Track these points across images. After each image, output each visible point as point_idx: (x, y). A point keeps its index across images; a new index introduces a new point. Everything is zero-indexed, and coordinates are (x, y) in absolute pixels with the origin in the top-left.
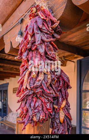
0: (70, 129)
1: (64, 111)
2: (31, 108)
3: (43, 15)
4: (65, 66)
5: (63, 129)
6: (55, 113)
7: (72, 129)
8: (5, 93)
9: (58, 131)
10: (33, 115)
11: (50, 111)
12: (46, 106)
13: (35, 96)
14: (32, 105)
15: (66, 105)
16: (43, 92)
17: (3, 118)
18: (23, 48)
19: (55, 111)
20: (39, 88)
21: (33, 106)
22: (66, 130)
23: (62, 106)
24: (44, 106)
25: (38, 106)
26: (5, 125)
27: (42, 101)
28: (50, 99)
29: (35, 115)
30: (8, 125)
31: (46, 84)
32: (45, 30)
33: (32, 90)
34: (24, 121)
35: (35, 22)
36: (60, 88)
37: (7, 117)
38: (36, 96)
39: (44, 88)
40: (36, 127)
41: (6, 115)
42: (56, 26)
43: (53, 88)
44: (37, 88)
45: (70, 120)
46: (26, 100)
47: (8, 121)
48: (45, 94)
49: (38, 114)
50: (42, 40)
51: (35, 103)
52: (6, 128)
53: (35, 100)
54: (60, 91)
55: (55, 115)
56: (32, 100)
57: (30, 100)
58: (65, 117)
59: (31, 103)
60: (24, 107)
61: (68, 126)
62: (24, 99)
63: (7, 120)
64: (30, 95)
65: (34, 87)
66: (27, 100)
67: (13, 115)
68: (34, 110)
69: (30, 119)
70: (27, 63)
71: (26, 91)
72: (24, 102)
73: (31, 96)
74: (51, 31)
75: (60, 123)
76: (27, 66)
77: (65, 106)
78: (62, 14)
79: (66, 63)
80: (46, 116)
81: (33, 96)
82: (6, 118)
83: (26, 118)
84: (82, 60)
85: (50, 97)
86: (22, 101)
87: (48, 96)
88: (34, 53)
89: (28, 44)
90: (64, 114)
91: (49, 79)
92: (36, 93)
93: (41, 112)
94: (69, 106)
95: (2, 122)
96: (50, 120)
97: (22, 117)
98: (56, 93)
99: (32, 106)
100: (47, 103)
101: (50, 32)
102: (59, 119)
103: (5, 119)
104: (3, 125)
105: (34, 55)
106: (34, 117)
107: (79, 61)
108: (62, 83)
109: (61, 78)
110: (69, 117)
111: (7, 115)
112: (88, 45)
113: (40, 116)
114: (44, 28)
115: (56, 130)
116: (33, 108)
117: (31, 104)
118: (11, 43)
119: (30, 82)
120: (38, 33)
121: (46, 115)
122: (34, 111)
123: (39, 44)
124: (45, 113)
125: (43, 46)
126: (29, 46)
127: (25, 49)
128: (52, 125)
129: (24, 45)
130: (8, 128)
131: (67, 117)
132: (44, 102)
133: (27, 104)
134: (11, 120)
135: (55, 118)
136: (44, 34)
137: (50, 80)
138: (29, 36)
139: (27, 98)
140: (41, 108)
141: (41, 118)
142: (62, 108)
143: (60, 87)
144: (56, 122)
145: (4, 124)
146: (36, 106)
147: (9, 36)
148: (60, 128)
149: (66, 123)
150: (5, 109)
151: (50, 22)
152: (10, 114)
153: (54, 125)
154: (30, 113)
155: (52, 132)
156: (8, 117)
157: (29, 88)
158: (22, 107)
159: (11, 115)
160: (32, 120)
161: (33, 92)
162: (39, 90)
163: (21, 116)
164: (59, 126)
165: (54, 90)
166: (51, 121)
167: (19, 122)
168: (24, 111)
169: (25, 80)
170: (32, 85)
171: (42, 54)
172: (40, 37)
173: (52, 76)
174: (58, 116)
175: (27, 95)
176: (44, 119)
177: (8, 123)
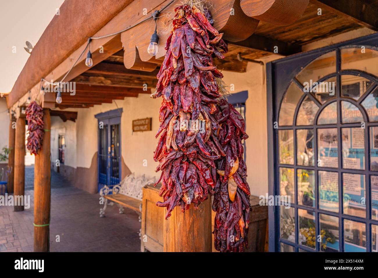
0: (248, 210)
1: (236, 180)
2: (179, 180)
3: (196, 25)
4: (245, 71)
5: (235, 212)
6: (221, 183)
7: (251, 210)
8: (113, 130)
9: (226, 216)
10: (183, 193)
11: (211, 183)
12: (204, 175)
13: (186, 159)
14: (182, 174)
15: (240, 169)
16: (199, 152)
17: (112, 188)
18: (165, 80)
19: (220, 180)
20: (192, 147)
21: (183, 177)
22: (240, 213)
23: (233, 171)
24: (201, 176)
25: (190, 177)
26: (118, 203)
27: (197, 168)
28: (210, 163)
29: (187, 192)
30: (124, 204)
31: (204, 139)
32: (199, 50)
33: (180, 150)
34: (167, 202)
35: (183, 38)
36: (228, 140)
37: (120, 186)
38: (188, 160)
39: (201, 146)
40: (187, 212)
41: (118, 182)
42: (218, 41)
43: (215, 144)
44: (189, 147)
45: (248, 195)
46: (170, 167)
47: (123, 195)
48: (202, 156)
49: (190, 190)
50: (195, 67)
51: (186, 171)
52: (120, 210)
53: (185, 168)
54: (229, 143)
55: (220, 187)
56: (180, 167)
57: (177, 167)
58: (237, 190)
59: (179, 172)
60: (168, 179)
61: (244, 206)
62: (168, 165)
63: (120, 192)
64: (177, 159)
65: (183, 146)
66: (172, 166)
67: (135, 181)
68: (184, 184)
69: (179, 199)
70: (171, 105)
71: (171, 152)
72: (168, 171)
73: (179, 161)
74: (210, 51)
75: (230, 201)
76: (171, 111)
77: (238, 171)
78: (226, 23)
79: (246, 65)
80: (204, 193)
81: (182, 160)
82: (117, 188)
83: (171, 198)
84: (275, 63)
85: (211, 160)
86: (163, 169)
87: (207, 159)
88: (181, 87)
89: (172, 74)
90: (236, 185)
91: (208, 129)
92: (187, 155)
93: (195, 187)
94: (245, 170)
95: (109, 198)
96: (213, 197)
97: (164, 196)
98: (220, 152)
99: (180, 178)
100: (206, 170)
101: (207, 53)
102: (228, 195)
103: (116, 190)
104: (112, 204)
105: (183, 91)
106: (185, 195)
107: (271, 64)
108: (232, 131)
109: (229, 120)
110: (245, 190)
111: (121, 183)
112: (287, 32)
113: (194, 194)
114: (199, 47)
115: (223, 215)
116: (183, 180)
117: (180, 175)
118: (137, 50)
119: (177, 137)
120: (189, 58)
121: (204, 191)
122: (185, 186)
123: (190, 76)
124: (202, 187)
125: (198, 77)
126: (173, 77)
127: (167, 81)
128: (216, 205)
129: (166, 75)
130: (123, 210)
131: (241, 190)
132: (201, 169)
133: (173, 174)
134: (130, 194)
135: (222, 193)
136: (198, 55)
137: (210, 132)
138: (174, 60)
139: (173, 164)
140: (196, 180)
141: (197, 196)
142: (233, 175)
143: (228, 137)
144: (223, 201)
145: (114, 202)
146: (188, 177)
147: (132, 36)
148: (229, 210)
149: (240, 201)
150: (115, 168)
151: (208, 36)
152: (127, 178)
153: (219, 206)
154: (179, 189)
155: (216, 218)
156: (123, 186)
157: (175, 148)
158: (164, 179)
159: (129, 180)
160: (181, 200)
161: (182, 154)
162: (192, 150)
163: (162, 193)
164: (228, 208)
165: (217, 147)
166: (215, 199)
167: (159, 205)
168: (168, 186)
169: (169, 133)
170: (181, 142)
171: (196, 91)
172: (192, 63)
173: (213, 123)
174: (227, 189)
175: (172, 160)
176: (201, 198)
177: (124, 199)
